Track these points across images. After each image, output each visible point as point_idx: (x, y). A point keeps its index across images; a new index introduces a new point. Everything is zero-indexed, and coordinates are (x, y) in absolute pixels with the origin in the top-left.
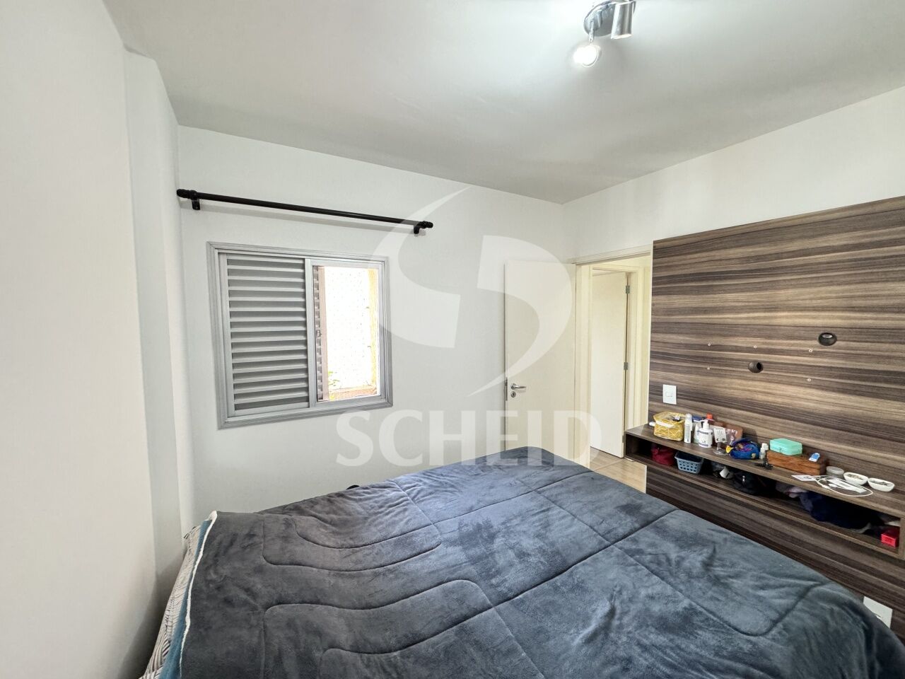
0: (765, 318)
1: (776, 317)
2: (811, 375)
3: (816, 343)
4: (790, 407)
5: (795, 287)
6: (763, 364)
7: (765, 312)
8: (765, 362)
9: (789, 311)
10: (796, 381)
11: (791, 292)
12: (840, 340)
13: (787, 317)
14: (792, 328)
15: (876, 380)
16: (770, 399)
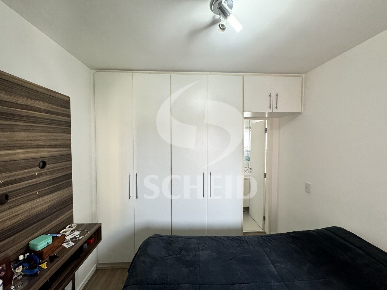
0: (6, 155)
1: (15, 154)
2: (37, 190)
3: (38, 168)
4: (30, 217)
5: (25, 131)
6: (8, 194)
7: (6, 150)
8: (9, 192)
9: (23, 149)
10: (31, 197)
11: (23, 134)
12: (48, 164)
13: (22, 153)
14: (26, 161)
15: (60, 181)
16: (16, 220)
